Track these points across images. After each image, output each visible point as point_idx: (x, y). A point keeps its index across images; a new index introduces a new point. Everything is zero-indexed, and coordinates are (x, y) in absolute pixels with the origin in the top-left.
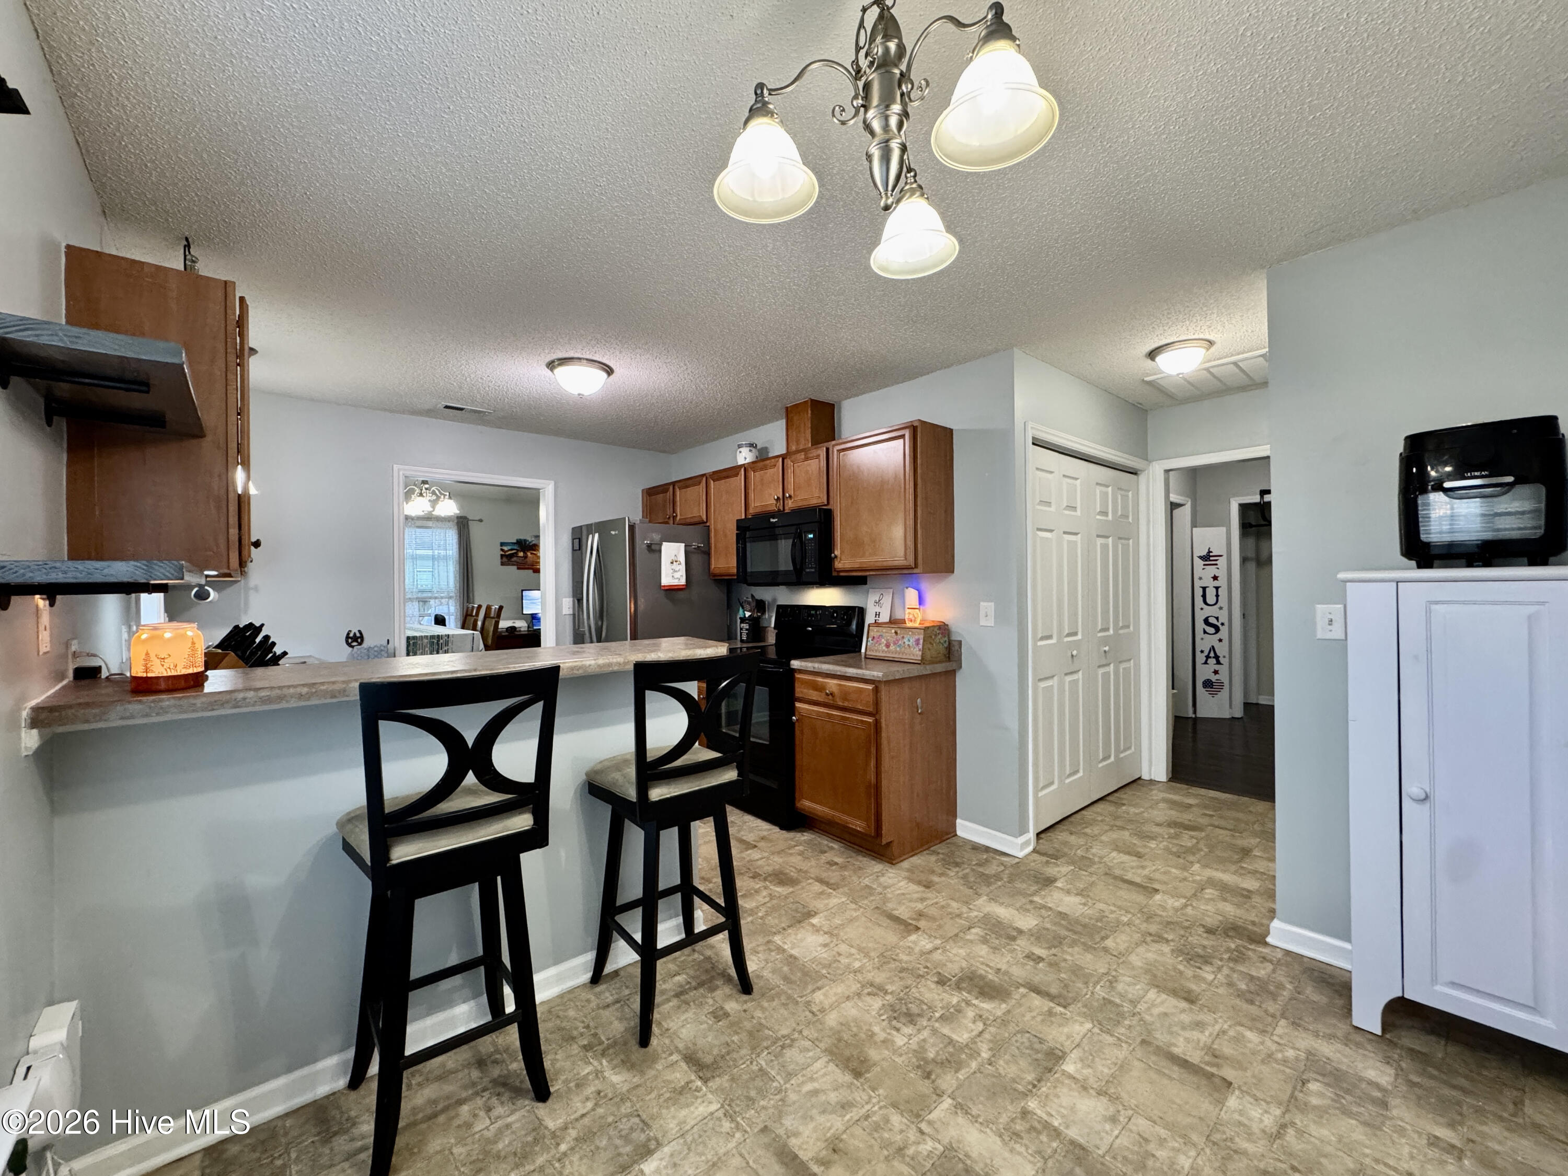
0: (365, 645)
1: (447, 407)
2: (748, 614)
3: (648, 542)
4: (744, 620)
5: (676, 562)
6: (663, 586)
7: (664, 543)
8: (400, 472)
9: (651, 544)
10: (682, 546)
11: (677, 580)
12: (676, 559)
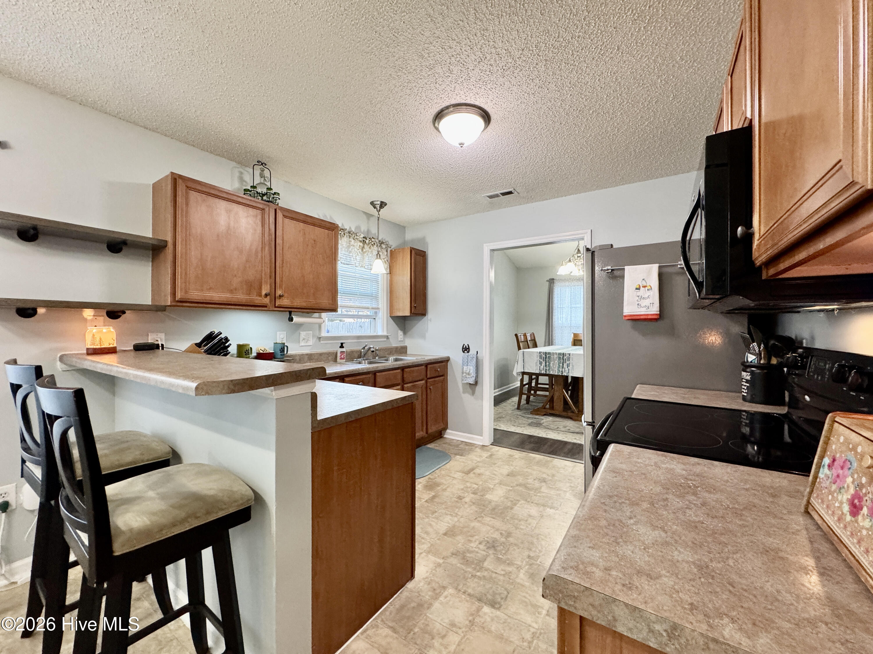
0: (470, 352)
1: (491, 197)
2: (751, 358)
3: (609, 267)
4: (746, 366)
5: (645, 287)
6: (625, 316)
7: (626, 267)
8: (487, 248)
9: (612, 270)
10: (655, 268)
11: (644, 309)
12: (645, 284)
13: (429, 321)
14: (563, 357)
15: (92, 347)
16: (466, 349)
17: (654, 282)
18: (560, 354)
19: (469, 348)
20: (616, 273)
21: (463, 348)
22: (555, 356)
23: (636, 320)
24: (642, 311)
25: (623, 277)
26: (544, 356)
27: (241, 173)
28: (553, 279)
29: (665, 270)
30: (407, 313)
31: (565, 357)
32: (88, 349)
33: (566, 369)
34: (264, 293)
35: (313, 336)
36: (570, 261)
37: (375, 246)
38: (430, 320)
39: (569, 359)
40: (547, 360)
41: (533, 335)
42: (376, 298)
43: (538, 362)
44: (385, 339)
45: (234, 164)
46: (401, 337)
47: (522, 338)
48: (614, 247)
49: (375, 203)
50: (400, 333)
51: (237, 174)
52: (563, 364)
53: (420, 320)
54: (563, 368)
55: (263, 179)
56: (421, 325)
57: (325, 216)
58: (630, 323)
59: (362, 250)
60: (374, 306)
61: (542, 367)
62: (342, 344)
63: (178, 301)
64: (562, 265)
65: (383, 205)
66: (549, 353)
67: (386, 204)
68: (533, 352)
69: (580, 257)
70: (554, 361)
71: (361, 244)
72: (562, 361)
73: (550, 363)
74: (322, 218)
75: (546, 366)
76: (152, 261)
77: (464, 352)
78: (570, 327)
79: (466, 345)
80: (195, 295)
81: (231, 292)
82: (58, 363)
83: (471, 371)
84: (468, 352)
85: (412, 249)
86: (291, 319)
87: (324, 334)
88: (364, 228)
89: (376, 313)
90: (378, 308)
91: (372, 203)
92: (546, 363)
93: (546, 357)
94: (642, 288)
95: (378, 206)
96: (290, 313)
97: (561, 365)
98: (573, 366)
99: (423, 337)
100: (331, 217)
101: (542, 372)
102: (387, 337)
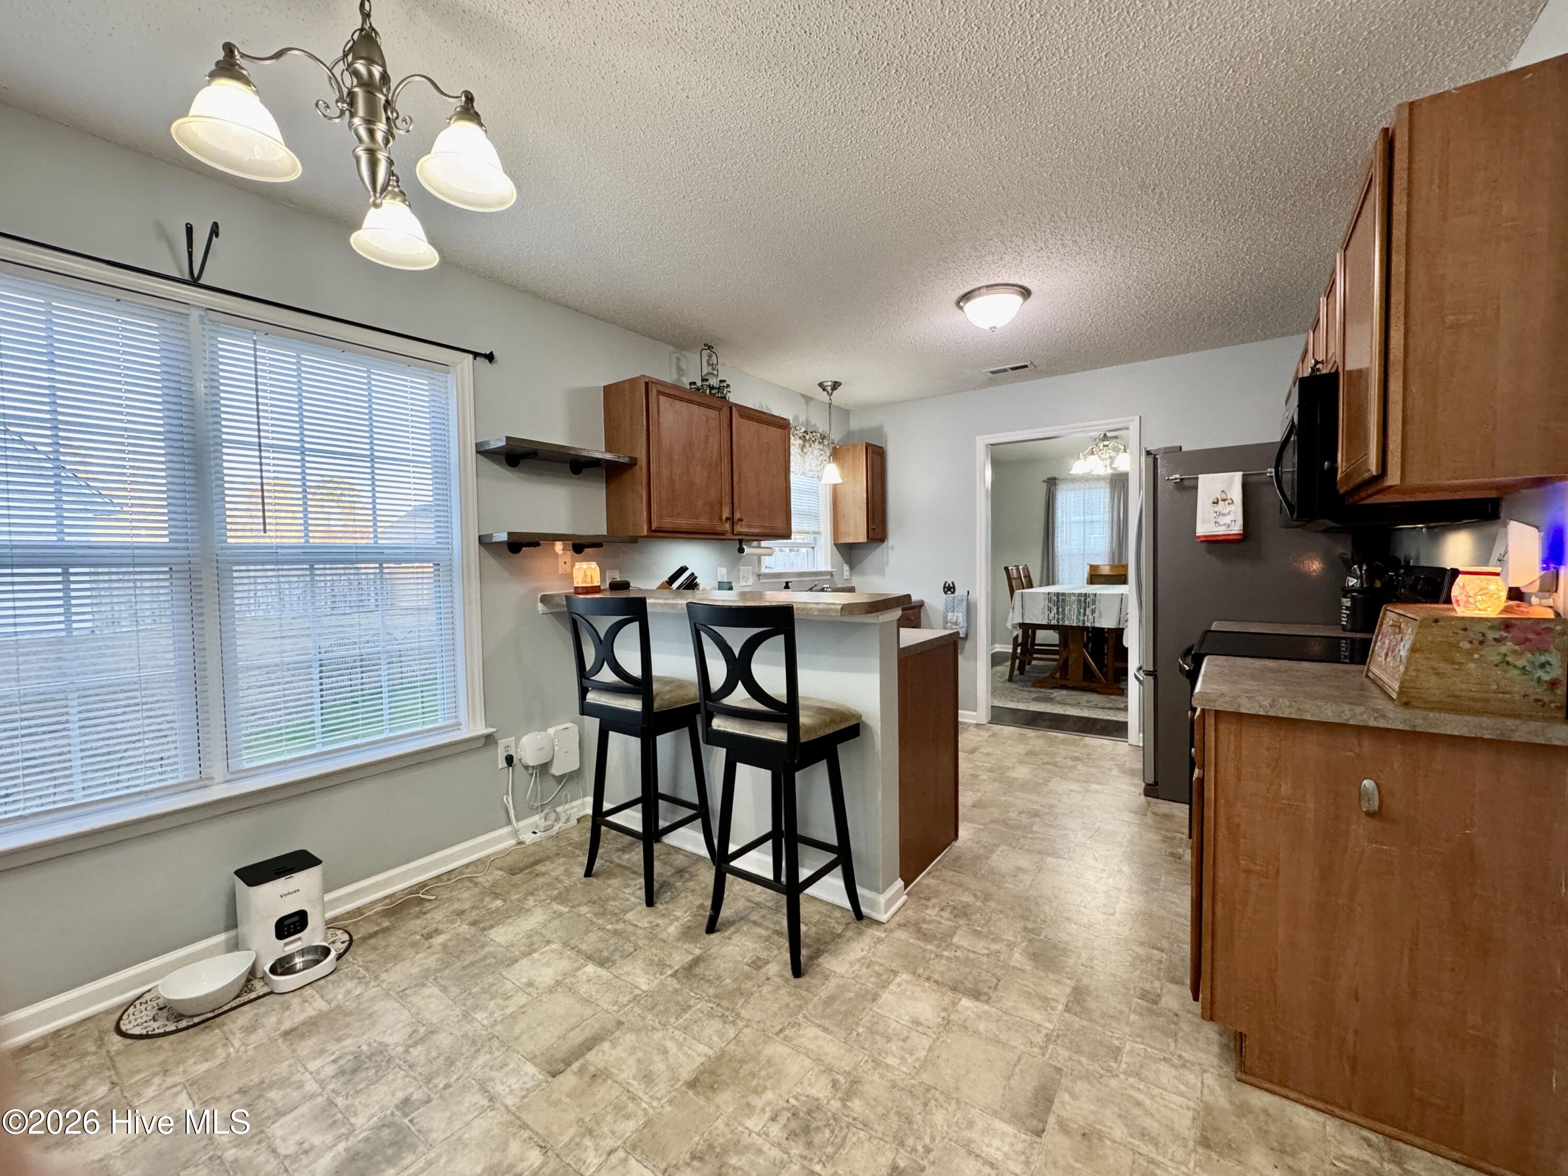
0: (957, 593)
1: (993, 372)
2: (1352, 582)
3: (1178, 476)
4: (1347, 591)
5: (1224, 500)
6: (1199, 537)
7: (1200, 476)
8: (981, 442)
9: (1182, 479)
10: (1238, 477)
11: (1224, 528)
12: (1225, 497)
13: (890, 551)
14: (1085, 599)
15: (584, 585)
16: (949, 589)
17: (1236, 494)
18: (1080, 595)
19: (954, 587)
20: (1186, 483)
21: (945, 587)
22: (1073, 598)
23: (1213, 542)
24: (1221, 531)
25: (1196, 488)
26: (1055, 598)
27: (678, 359)
28: (1055, 479)
29: (1250, 479)
30: (862, 538)
31: (1088, 600)
32: (576, 588)
33: (1090, 617)
34: (724, 518)
35: (753, 573)
36: (1092, 453)
37: (816, 443)
38: (892, 549)
39: (1094, 602)
40: (1060, 604)
41: (1026, 569)
42: (816, 517)
43: (1046, 608)
44: (829, 577)
45: (671, 348)
46: (847, 573)
47: (1014, 574)
48: (1183, 450)
49: (825, 384)
50: (846, 568)
51: (674, 361)
52: (1085, 610)
53: (876, 548)
54: (1085, 615)
55: (710, 368)
56: (877, 555)
57: (761, 406)
58: (1204, 545)
59: (802, 450)
60: (813, 529)
61: (1052, 615)
62: (787, 583)
63: (655, 531)
64: (1078, 458)
65: (836, 385)
66: (1063, 594)
67: (840, 384)
68: (1037, 593)
69: (1107, 446)
70: (1071, 605)
71: (801, 442)
72: (1083, 605)
73: (1064, 609)
74: (758, 408)
75: (1058, 613)
76: (607, 482)
77: (946, 593)
78: (1084, 555)
79: (949, 582)
80: (668, 523)
81: (696, 517)
82: (540, 605)
83: (960, 620)
84: (953, 593)
85: (868, 446)
86: (741, 550)
87: (764, 570)
88: (802, 418)
89: (815, 539)
90: (819, 533)
91: (821, 385)
92: (1058, 609)
93: (1059, 600)
94: (1220, 502)
95: (829, 389)
96: (741, 541)
97: (1082, 611)
98: (1100, 612)
99: (881, 572)
100: (767, 407)
101: (1052, 623)
102: (831, 574)
